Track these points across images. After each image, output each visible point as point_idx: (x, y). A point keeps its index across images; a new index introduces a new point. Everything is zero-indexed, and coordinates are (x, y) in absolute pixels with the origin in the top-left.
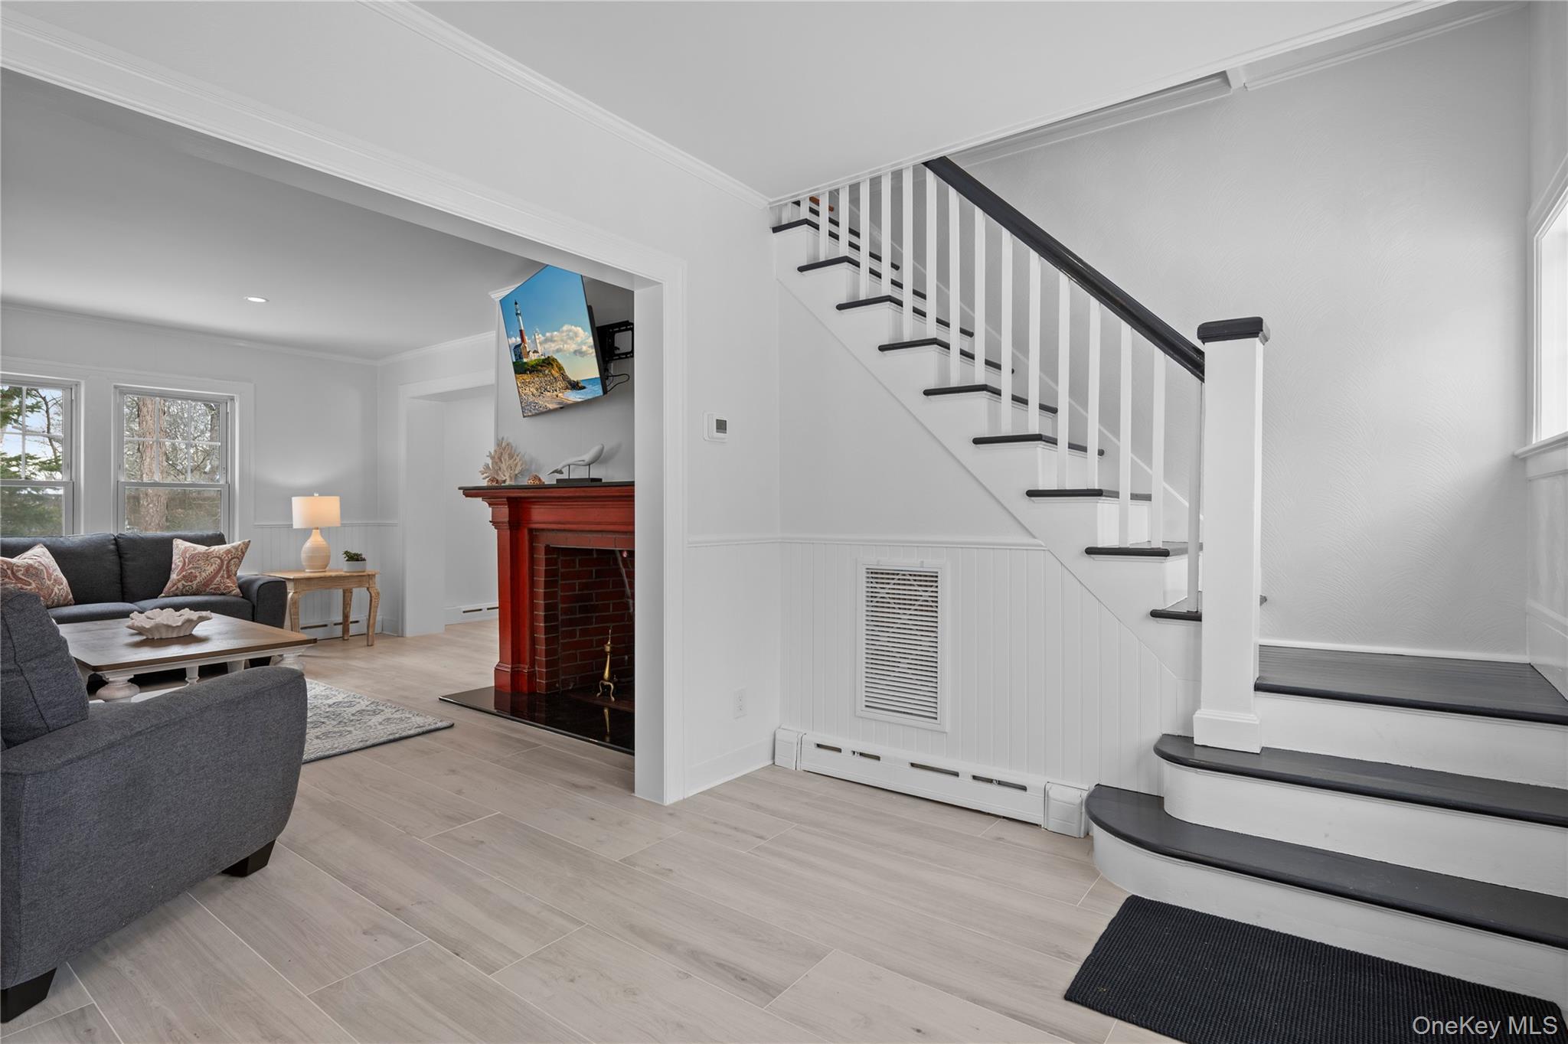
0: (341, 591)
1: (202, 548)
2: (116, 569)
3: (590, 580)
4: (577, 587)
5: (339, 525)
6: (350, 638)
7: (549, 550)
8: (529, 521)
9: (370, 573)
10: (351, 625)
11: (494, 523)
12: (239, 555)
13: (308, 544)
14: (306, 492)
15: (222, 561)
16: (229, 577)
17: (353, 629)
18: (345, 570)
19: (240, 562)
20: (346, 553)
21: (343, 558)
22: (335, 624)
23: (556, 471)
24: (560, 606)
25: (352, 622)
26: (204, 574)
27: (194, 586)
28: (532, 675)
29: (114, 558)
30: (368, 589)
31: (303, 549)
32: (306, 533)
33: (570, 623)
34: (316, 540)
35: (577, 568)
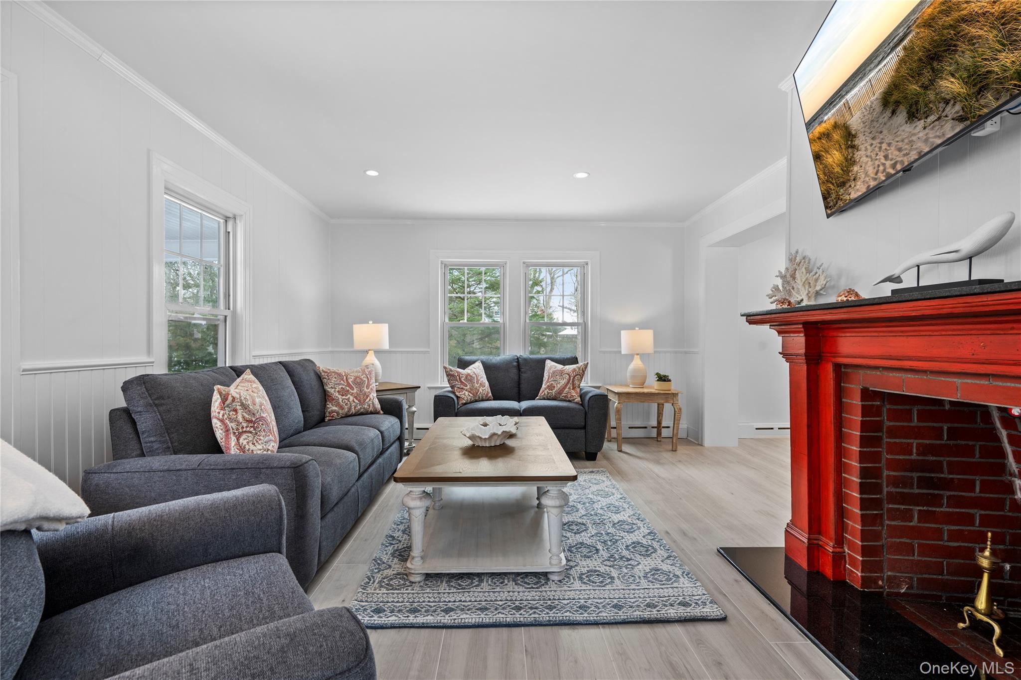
0: (656, 404)
1: (560, 367)
2: (516, 378)
3: (938, 442)
4: (915, 451)
5: (653, 352)
6: (663, 440)
7: (866, 394)
8: (835, 354)
9: (674, 392)
10: (663, 429)
11: (785, 354)
12: (581, 374)
13: (632, 366)
14: (630, 327)
15: (570, 376)
16: (574, 389)
17: (665, 433)
18: (656, 388)
19: (582, 378)
20: (657, 374)
21: (655, 378)
22: (653, 427)
23: (890, 279)
24: (886, 473)
25: (663, 427)
26: (559, 386)
27: (553, 393)
28: (839, 559)
29: (515, 371)
30: (673, 404)
31: (628, 370)
32: (630, 357)
33: (904, 499)
34: (637, 363)
35: (915, 422)
